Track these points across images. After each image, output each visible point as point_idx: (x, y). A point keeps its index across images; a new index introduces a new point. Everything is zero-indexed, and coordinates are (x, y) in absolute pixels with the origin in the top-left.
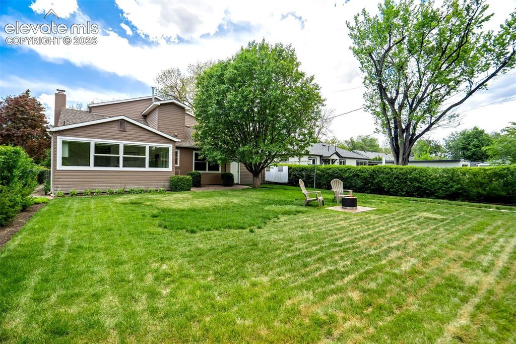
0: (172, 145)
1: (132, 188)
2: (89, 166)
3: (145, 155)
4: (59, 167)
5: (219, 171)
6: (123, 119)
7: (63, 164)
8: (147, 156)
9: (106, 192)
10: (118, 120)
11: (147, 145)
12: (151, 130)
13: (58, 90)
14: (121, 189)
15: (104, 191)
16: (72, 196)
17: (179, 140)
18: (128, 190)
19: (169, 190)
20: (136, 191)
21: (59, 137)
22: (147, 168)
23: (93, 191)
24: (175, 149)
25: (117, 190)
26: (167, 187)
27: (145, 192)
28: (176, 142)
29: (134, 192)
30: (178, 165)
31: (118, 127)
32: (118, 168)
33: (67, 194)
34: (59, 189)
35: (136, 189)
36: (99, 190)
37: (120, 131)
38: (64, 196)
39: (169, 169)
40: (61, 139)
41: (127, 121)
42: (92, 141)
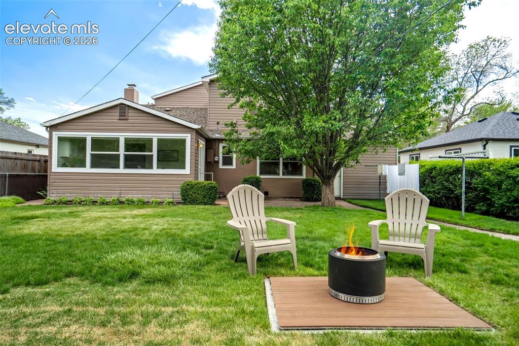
0: (189, 135)
1: (129, 197)
2: (85, 167)
3: (152, 152)
4: (55, 169)
5: (301, 175)
6: (123, 104)
8: (155, 153)
9: (96, 202)
10: (117, 105)
11: (155, 137)
13: (129, 85)
14: (115, 197)
15: (94, 199)
16: (59, 204)
17: (200, 127)
18: (124, 199)
19: (180, 203)
20: (134, 202)
21: (54, 133)
22: (155, 170)
23: (83, 200)
24: (194, 140)
25: (111, 200)
26: (179, 198)
27: (144, 204)
28: (195, 129)
29: (131, 203)
30: (234, 167)
31: (118, 114)
32: (118, 169)
33: (55, 201)
34: (54, 195)
35: (135, 199)
36: (92, 198)
37: (119, 119)
38: (53, 204)
39: (187, 171)
40: (56, 135)
41: (129, 106)
42: (89, 136)
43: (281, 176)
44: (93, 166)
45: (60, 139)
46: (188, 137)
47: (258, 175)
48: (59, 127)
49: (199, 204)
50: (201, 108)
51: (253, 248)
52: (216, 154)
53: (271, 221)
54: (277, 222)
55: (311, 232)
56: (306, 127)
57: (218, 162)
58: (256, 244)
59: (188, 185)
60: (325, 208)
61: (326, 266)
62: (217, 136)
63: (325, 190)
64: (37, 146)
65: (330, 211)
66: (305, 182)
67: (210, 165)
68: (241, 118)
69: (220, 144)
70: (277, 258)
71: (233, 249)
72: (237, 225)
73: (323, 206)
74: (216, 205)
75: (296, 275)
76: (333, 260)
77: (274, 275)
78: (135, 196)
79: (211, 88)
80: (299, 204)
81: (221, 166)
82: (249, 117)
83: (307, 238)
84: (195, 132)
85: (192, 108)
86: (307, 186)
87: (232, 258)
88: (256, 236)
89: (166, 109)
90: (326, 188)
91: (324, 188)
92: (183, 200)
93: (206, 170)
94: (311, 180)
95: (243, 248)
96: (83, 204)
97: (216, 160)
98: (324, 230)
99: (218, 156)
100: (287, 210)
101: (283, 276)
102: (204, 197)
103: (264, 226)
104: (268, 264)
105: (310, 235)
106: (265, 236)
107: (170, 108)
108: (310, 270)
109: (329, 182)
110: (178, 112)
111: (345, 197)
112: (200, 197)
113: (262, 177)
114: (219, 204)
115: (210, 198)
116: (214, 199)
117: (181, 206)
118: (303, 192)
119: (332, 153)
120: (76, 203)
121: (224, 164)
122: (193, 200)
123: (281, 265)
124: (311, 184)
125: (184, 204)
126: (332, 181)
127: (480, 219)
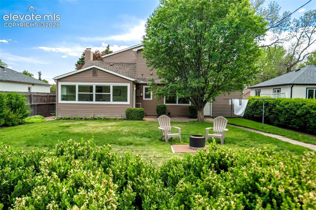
1: (99, 116)
2: (75, 100)
3: (110, 93)
4: (60, 101)
5: (188, 103)
6: (94, 68)
7: (63, 99)
9: (82, 118)
10: (91, 69)
11: (111, 85)
12: (113, 74)
16: (64, 119)
17: (135, 80)
18: (96, 117)
19: (125, 119)
20: (101, 119)
21: (59, 83)
22: (112, 102)
23: (76, 117)
24: (132, 87)
25: (90, 117)
26: (125, 117)
27: (107, 120)
28: (133, 81)
29: (100, 119)
30: (151, 99)
31: (92, 73)
32: (92, 102)
33: (62, 118)
34: (60, 115)
35: (102, 117)
36: (80, 116)
37: (93, 76)
38: (60, 120)
39: (128, 103)
40: (60, 84)
41: (98, 69)
42: (77, 84)
43: (177, 104)
44: (79, 100)
45: (62, 86)
46: (129, 85)
47: (165, 104)
48: (62, 80)
49: (135, 120)
50: (131, 63)
51: (167, 136)
52: (142, 92)
53: (173, 128)
54: (175, 128)
55: (188, 132)
56: (189, 85)
57: (142, 96)
58: (168, 135)
59: (130, 110)
60: (199, 122)
61: (188, 141)
62: (142, 82)
63: (199, 113)
64: (33, 84)
65: (201, 124)
66: (190, 107)
67: (138, 98)
68: (155, 73)
69: (144, 86)
70: (175, 140)
71: (160, 137)
72: (161, 129)
73: (198, 121)
74: (143, 120)
75: (181, 144)
76: (191, 139)
77: (174, 144)
78: (101, 115)
79: (138, 54)
80: (187, 120)
81: (144, 99)
82: (160, 73)
83: (187, 134)
84: (132, 82)
85: (125, 63)
86: (192, 110)
87: (159, 140)
88: (167, 133)
89: (111, 64)
90: (200, 112)
91: (198, 112)
92: (127, 118)
93: (136, 102)
94: (194, 106)
95: (164, 136)
96: (76, 120)
97: (141, 95)
98: (194, 132)
99: (143, 93)
100: (180, 123)
101: (176, 144)
102: (138, 116)
103: (170, 129)
104: (172, 141)
105: (188, 134)
106: (171, 133)
107: (112, 63)
108: (185, 143)
109: (201, 109)
110: (117, 65)
111: (213, 116)
112: (136, 117)
113: (167, 104)
114: (145, 120)
115: (141, 117)
116: (143, 117)
117: (125, 120)
118: (189, 113)
119: (202, 95)
120: (72, 119)
121: (146, 97)
122: (132, 118)
123: (176, 142)
124: (193, 109)
125: (127, 120)
126: (203, 109)
127: (270, 128)
